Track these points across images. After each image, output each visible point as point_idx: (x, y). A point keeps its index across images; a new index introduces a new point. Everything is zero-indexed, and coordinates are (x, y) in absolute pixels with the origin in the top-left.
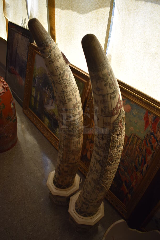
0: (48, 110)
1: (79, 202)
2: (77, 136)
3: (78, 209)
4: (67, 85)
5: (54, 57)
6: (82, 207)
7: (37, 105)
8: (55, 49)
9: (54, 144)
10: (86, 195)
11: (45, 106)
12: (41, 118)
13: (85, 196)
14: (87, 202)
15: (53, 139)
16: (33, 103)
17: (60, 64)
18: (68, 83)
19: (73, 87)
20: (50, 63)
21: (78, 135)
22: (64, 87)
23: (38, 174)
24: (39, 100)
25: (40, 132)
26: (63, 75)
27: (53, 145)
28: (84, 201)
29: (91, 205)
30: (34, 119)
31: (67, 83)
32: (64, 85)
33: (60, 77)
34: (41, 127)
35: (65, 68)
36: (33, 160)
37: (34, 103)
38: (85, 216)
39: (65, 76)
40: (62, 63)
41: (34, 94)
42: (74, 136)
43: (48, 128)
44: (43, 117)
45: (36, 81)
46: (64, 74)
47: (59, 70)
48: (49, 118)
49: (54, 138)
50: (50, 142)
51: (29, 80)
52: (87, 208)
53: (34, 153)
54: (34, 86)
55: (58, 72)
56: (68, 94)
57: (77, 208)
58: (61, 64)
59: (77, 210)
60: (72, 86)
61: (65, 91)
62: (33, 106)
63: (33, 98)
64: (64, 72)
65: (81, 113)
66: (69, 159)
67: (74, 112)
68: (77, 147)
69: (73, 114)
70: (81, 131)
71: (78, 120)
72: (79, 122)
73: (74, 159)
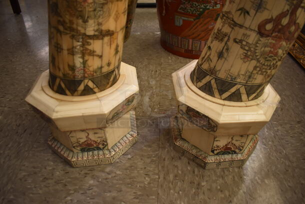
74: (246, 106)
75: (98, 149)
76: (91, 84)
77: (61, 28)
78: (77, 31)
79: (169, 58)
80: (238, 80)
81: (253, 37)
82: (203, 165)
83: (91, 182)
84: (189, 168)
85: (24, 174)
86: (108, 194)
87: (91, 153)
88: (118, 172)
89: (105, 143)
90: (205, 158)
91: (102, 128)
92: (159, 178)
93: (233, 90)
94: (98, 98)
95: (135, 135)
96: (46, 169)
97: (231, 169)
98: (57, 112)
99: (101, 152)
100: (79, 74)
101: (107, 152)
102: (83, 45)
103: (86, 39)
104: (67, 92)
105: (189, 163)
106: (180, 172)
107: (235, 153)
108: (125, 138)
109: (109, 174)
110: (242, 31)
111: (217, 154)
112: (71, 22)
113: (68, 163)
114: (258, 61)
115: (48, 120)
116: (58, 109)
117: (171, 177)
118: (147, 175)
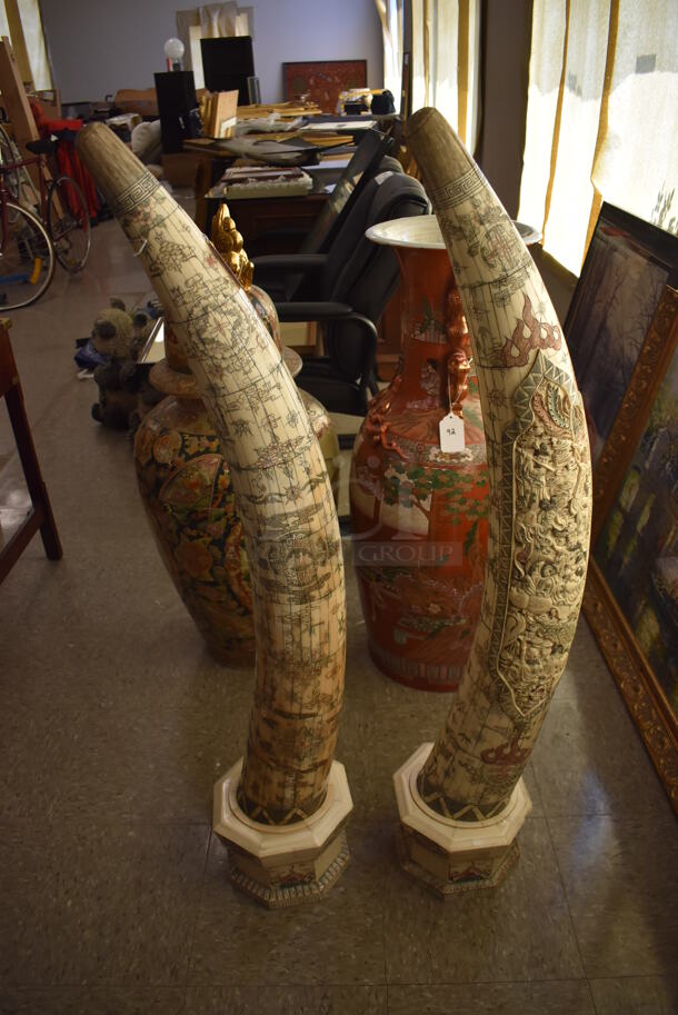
0: (670, 582)
2: (294, 593)
4: (224, 365)
5: (161, 252)
7: (631, 548)
8: (165, 226)
9: (649, 739)
11: (661, 562)
12: (629, 610)
14: (449, 747)
15: (655, 716)
16: (613, 539)
17: (186, 282)
18: (227, 355)
19: (251, 375)
20: (153, 273)
22: (210, 372)
23: (536, 835)
24: (643, 529)
25: (604, 667)
26: (202, 323)
27: (643, 741)
29: (460, 763)
30: (596, 605)
31: (219, 356)
32: (210, 362)
33: (192, 330)
34: (616, 646)
35: (211, 299)
36: (536, 769)
37: (619, 538)
39: (210, 329)
40: (197, 278)
41: (627, 503)
43: (644, 660)
44: (641, 607)
45: (653, 449)
46: (206, 322)
47: (184, 303)
48: (664, 619)
49: (659, 709)
50: (635, 723)
51: (624, 438)
52: (447, 774)
53: (553, 742)
54: (636, 468)
55: (183, 311)
56: (230, 399)
58: (190, 282)
60: (246, 373)
61: (219, 389)
62: (611, 548)
63: (618, 519)
64: (206, 313)
65: (304, 493)
66: (274, 689)
67: (264, 481)
68: (300, 645)
69: (263, 488)
70: (309, 575)
71: (291, 520)
72: (298, 533)
73: (292, 697)
75: (303, 883)
76: (299, 812)
77: (273, 764)
78: (291, 768)
79: (387, 690)
80: (469, 801)
81: (477, 764)
82: (440, 897)
83: (298, 928)
84: (422, 901)
86: (323, 943)
87: (294, 889)
88: (330, 913)
89: (312, 875)
90: (442, 887)
91: (313, 860)
92: (384, 917)
93: (465, 810)
94: (308, 828)
95: (348, 858)
97: (478, 900)
98: (265, 849)
99: (306, 887)
100: (287, 805)
101: (314, 887)
102: (296, 780)
103: (300, 774)
104: (271, 821)
105: (422, 895)
106: (410, 908)
107: (482, 878)
108: (335, 865)
109: (318, 915)
110: (466, 756)
111: (457, 881)
112: (286, 761)
113: (262, 904)
114: (487, 784)
115: (251, 857)
116: (263, 845)
117: (400, 915)
118: (367, 914)
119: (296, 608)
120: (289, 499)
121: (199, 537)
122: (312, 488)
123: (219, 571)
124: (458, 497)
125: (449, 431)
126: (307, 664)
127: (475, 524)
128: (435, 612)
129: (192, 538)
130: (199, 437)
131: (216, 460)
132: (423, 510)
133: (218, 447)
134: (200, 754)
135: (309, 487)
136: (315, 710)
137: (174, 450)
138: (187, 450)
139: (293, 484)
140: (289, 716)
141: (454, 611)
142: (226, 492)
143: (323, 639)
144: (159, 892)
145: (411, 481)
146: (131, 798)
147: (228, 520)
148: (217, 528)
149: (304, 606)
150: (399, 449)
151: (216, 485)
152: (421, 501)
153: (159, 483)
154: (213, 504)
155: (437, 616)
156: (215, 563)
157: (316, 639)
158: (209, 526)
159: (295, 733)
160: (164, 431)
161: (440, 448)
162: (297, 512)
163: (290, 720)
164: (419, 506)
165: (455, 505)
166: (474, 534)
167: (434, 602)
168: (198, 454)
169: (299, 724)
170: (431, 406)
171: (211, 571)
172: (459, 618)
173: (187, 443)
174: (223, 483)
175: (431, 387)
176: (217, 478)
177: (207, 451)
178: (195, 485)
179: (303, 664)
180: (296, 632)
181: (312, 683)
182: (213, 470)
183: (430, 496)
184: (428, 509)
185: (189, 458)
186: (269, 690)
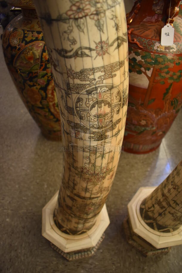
1: (151, 199)
2: (94, 133)
3: (144, 210)
6: (152, 209)
10: (169, 191)
13: (166, 191)
14: (164, 204)
21: (97, 130)
28: (160, 200)
29: (169, 212)
38: (151, 225)
42: (85, 130)
52: (160, 214)
57: (143, 207)
59: (141, 210)
65: (112, 49)
66: (75, 185)
67: (75, 33)
68: (94, 165)
69: (74, 42)
70: (107, 120)
71: (98, 75)
72: (102, 87)
73: (86, 190)
74: (172, 236)
76: (85, 230)
80: (169, 226)
84: (137, 257)
85: (40, 268)
87: (80, 254)
88: (97, 263)
90: (147, 253)
92: (120, 266)
93: (166, 229)
94: (89, 236)
95: (104, 237)
96: (52, 263)
99: (86, 253)
103: (87, 219)
105: (137, 254)
106: (132, 260)
110: (174, 210)
117: (127, 264)
118: (113, 264)
119: (94, 143)
120: (98, 54)
121: (34, 85)
122: (119, 46)
123: (45, 102)
124: (166, 70)
125: (166, 34)
126: (97, 174)
127: (171, 85)
128: (143, 124)
129: (30, 86)
130: (32, 32)
131: (41, 44)
132: (147, 76)
133: (42, 37)
134: (38, 181)
135: (116, 44)
136: (99, 195)
137: (20, 39)
138: (26, 39)
139: (104, 39)
140: (84, 198)
141: (152, 124)
142: (46, 62)
143: (109, 161)
144: (20, 251)
145: (143, 60)
146: (8, 202)
147: (48, 77)
148: (42, 81)
149: (100, 142)
150: (138, 43)
151: (42, 58)
152: (147, 71)
153: (13, 57)
154: (40, 68)
155: (144, 126)
156: (43, 98)
157: (105, 161)
158: (39, 80)
159: (86, 205)
160: (15, 29)
161: (160, 43)
162: (103, 67)
163: (84, 200)
164: (145, 73)
165: (163, 74)
166: (169, 89)
167: (143, 120)
168: (32, 41)
169: (89, 202)
170: (157, 21)
171: (41, 103)
172: (153, 127)
173: (26, 35)
174: (45, 57)
175: (158, 9)
176: (42, 54)
177: (37, 39)
178: (30, 58)
179: (95, 175)
180: (93, 157)
181: (99, 183)
182: (40, 50)
183: (152, 69)
184: (150, 76)
185: (27, 43)
186: (72, 184)
